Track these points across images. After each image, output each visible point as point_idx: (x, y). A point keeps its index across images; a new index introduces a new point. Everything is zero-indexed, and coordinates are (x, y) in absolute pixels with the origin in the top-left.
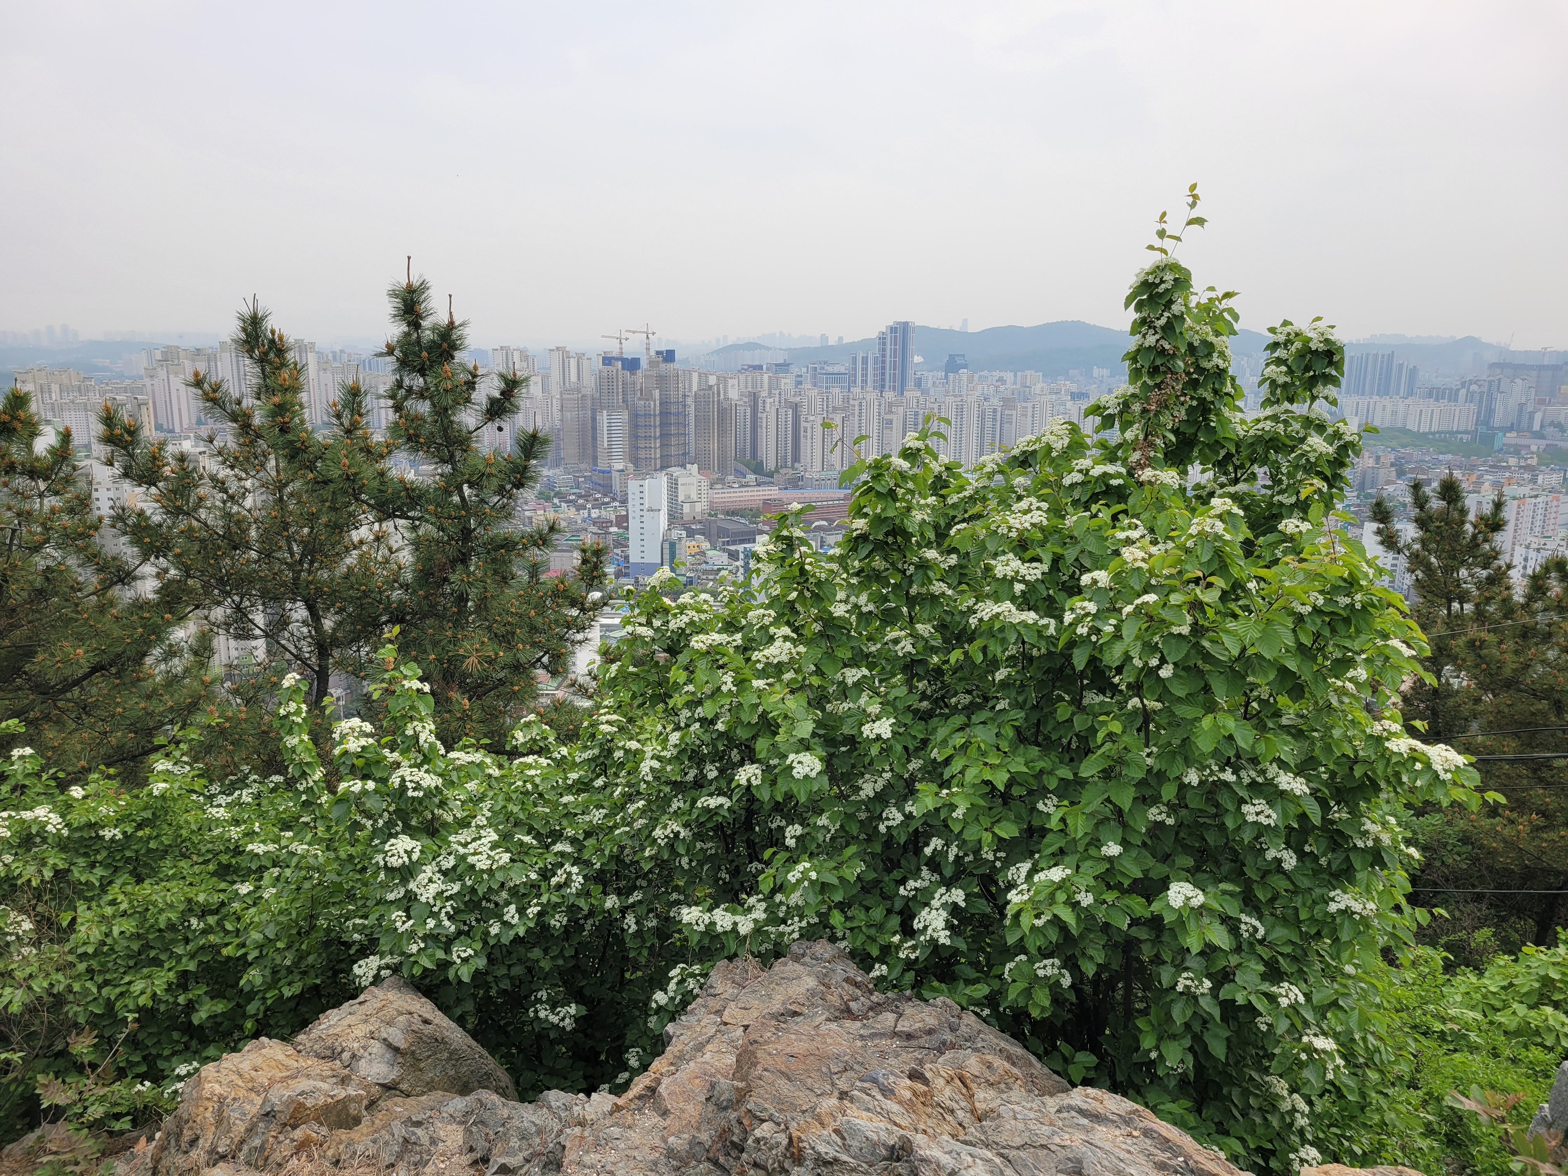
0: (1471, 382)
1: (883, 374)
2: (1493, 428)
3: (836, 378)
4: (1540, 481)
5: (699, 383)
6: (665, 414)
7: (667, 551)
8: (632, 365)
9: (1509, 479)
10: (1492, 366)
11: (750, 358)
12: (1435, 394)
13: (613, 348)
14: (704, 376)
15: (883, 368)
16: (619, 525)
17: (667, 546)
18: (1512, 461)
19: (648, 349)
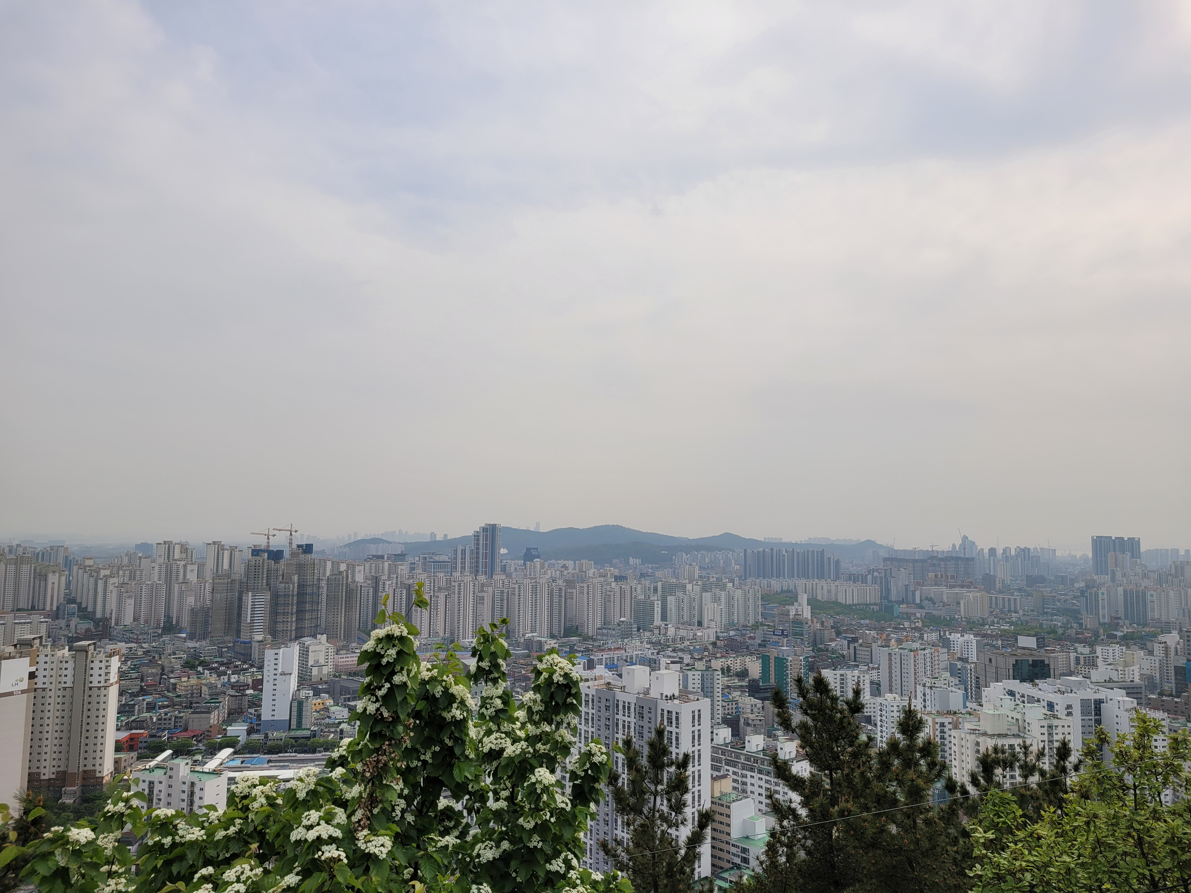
0: (874, 571)
1: (477, 562)
2: (891, 602)
3: (440, 565)
4: (925, 638)
5: (332, 569)
6: (301, 594)
7: (295, 709)
8: (276, 555)
9: (907, 637)
10: (885, 559)
11: (373, 550)
12: (853, 578)
13: (262, 542)
14: (336, 564)
15: (478, 558)
16: (254, 688)
17: (295, 704)
18: (907, 624)
19: (291, 543)
